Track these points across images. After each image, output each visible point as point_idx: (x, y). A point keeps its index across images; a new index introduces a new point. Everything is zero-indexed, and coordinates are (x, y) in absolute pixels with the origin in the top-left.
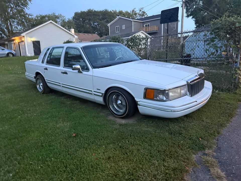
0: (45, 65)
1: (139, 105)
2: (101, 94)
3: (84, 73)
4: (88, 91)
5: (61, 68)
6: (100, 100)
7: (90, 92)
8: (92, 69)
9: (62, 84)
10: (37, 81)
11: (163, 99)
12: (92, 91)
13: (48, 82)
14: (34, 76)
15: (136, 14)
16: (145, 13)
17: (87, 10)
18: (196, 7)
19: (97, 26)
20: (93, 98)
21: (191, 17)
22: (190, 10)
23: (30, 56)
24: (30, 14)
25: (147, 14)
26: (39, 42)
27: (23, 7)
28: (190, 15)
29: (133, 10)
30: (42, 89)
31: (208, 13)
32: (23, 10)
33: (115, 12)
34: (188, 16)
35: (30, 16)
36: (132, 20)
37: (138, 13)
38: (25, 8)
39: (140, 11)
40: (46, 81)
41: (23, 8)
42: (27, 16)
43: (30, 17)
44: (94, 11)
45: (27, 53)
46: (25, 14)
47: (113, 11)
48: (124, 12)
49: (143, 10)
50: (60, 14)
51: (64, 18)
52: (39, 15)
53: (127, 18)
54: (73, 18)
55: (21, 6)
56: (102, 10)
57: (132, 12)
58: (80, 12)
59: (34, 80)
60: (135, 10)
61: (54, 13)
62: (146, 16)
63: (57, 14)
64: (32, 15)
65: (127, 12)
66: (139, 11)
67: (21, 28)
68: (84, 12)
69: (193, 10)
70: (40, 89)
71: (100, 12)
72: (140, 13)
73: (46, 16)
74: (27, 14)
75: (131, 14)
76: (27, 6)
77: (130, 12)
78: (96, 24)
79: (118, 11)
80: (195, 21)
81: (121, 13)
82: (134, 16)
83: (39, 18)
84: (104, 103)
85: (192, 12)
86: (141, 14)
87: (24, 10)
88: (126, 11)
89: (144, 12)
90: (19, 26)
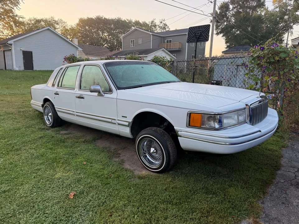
0: (56, 89)
1: (181, 136)
2: (127, 124)
3: (106, 95)
4: (110, 120)
5: (76, 91)
6: (126, 131)
7: (113, 121)
8: (117, 90)
9: (76, 112)
10: (44, 110)
11: (215, 127)
12: (115, 120)
13: (58, 111)
14: (42, 104)
15: (155, 26)
16: (167, 25)
17: (95, 17)
18: (227, 24)
19: (107, 37)
20: (116, 129)
21: (222, 35)
22: (220, 27)
23: (18, 70)
24: (21, 17)
25: (169, 28)
26: (31, 53)
27: (12, 6)
28: (221, 33)
29: (152, 21)
30: (51, 121)
31: (240, 32)
32: (11, 10)
33: (130, 22)
34: (217, 34)
35: (20, 18)
36: (151, 33)
37: (158, 25)
38: (15, 8)
39: (161, 22)
40: (56, 109)
41: (12, 8)
42: (17, 18)
43: (21, 20)
44: (104, 18)
45: (15, 67)
46: (14, 16)
47: (128, 20)
48: (141, 22)
49: (164, 22)
50: (61, 19)
51: (66, 24)
52: (32, 18)
53: (145, 30)
54: (76, 25)
55: (10, 5)
56: (115, 18)
57: (152, 23)
58: (86, 18)
59: (41, 109)
60: (155, 21)
61: (52, 17)
62: (168, 29)
63: (56, 19)
64: (23, 18)
65: (145, 23)
66: (159, 23)
67: (7, 32)
68: (92, 19)
69: (223, 27)
70: (49, 120)
71: (112, 20)
72: (161, 25)
73: (42, 20)
74: (17, 16)
75: (150, 25)
76: (17, 5)
77: (148, 23)
78: (106, 35)
79: (133, 21)
80: (226, 40)
81: (137, 23)
82: (153, 28)
83: (33, 22)
84: (132, 136)
85: (222, 29)
86: (162, 27)
87: (13, 11)
88: (143, 21)
89: (165, 25)
90: (6, 30)
